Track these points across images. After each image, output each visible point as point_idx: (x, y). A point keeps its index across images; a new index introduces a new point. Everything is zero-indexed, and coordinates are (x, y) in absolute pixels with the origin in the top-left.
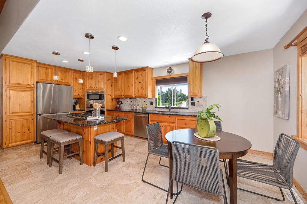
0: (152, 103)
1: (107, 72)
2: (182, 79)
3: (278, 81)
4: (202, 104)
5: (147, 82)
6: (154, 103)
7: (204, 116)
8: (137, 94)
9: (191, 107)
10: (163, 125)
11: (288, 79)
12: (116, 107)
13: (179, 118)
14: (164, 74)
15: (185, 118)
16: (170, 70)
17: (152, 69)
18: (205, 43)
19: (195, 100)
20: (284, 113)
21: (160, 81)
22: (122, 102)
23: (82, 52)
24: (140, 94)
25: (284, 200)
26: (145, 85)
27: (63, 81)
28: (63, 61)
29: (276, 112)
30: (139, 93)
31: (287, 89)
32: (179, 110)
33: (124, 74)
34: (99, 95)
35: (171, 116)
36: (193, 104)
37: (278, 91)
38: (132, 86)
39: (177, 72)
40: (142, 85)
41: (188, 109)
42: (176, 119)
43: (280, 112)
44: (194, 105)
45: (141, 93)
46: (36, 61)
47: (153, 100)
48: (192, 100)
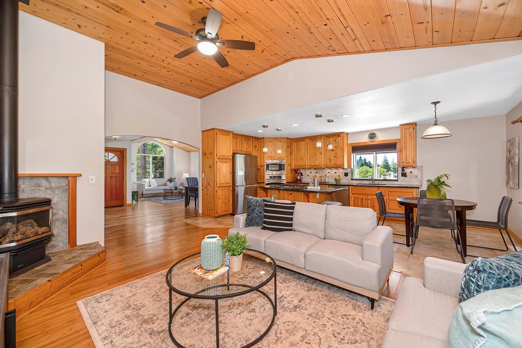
0: (346, 175)
1: (287, 138)
2: (389, 146)
3: (509, 151)
4: (416, 175)
5: (342, 150)
6: (349, 175)
7: (436, 183)
8: (328, 164)
9: (401, 178)
10: (369, 198)
11: (517, 150)
12: (297, 180)
13: (390, 190)
14: (365, 140)
15: (398, 190)
16: (372, 136)
17: (348, 134)
18: (434, 125)
19: (407, 171)
20: (514, 183)
21: (357, 149)
22: (301, 173)
23: (291, 125)
24: (332, 164)
25: (508, 250)
26: (339, 153)
27: (247, 150)
28: (259, 131)
29: (508, 183)
30: (332, 162)
31: (517, 160)
32: (384, 183)
33: (309, 141)
34: (278, 166)
35: (380, 188)
36: (404, 175)
37: (509, 161)
38: (321, 154)
39: (381, 138)
40: (336, 153)
41: (397, 180)
42: (387, 191)
43: (511, 183)
44: (406, 176)
45: (335, 162)
46: (232, 132)
47: (349, 171)
48: (403, 170)
